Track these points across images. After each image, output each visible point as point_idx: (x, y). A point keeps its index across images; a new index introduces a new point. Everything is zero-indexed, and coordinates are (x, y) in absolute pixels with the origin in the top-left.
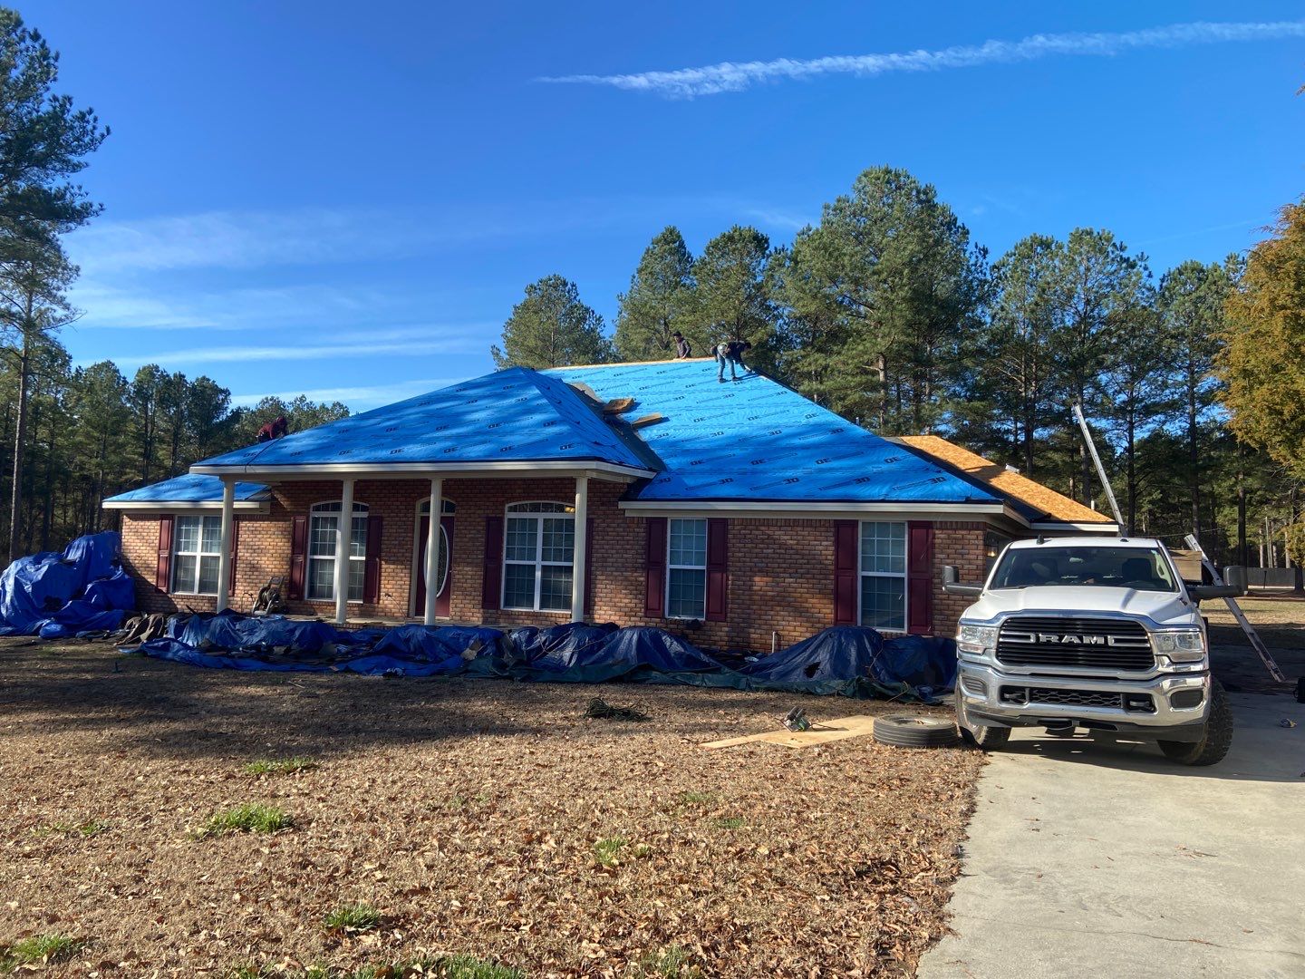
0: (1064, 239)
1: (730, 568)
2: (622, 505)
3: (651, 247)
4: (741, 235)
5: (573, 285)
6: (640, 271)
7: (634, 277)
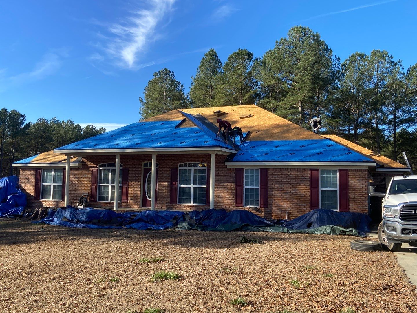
0: (369, 54)
1: (269, 188)
2: (226, 164)
3: (204, 57)
4: (242, 52)
5: (173, 73)
6: (200, 67)
7: (198, 69)
